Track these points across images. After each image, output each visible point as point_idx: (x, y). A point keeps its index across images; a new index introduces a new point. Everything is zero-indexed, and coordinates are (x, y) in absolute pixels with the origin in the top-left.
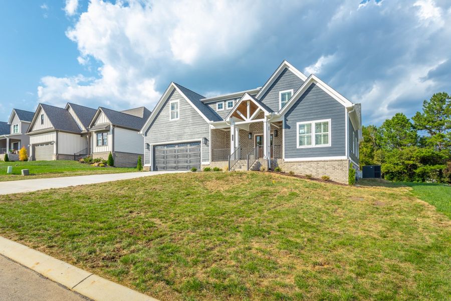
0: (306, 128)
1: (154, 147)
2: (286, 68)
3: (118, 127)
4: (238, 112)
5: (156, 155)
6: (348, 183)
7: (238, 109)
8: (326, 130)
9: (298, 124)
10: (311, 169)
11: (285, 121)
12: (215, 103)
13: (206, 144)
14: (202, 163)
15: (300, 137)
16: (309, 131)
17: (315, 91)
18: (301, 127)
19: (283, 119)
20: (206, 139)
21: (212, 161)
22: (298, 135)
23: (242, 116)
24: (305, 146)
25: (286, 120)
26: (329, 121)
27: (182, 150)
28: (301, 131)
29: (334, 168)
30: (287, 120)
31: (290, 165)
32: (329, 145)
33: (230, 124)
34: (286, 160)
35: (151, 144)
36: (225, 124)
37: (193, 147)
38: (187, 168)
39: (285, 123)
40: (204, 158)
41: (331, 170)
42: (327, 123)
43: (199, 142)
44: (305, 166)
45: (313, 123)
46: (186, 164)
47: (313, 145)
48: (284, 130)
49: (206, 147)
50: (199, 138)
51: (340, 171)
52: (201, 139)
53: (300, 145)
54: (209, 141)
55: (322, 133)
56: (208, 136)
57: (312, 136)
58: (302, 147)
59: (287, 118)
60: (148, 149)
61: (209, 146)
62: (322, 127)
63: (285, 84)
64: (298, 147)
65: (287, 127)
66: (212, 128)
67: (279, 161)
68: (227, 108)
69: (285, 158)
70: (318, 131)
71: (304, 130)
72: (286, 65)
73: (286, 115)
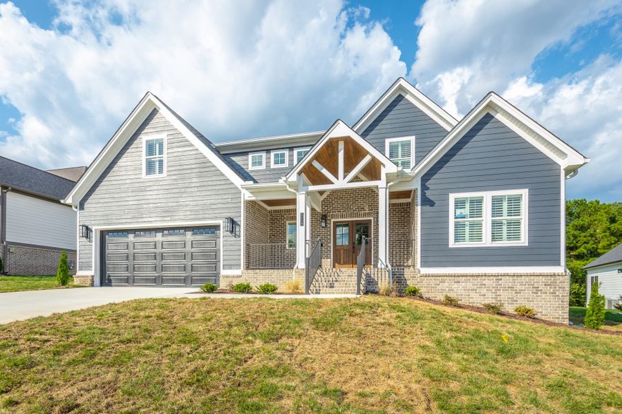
0: (468, 205)
1: (103, 234)
2: (400, 96)
3: (14, 190)
4: (316, 164)
5: (107, 251)
6: (567, 322)
7: (316, 157)
8: (515, 211)
9: (452, 197)
10: (484, 291)
11: (422, 191)
12: (246, 153)
13: (232, 232)
14: (223, 272)
15: (457, 225)
16: (476, 213)
17: (494, 131)
18: (460, 204)
19: (416, 185)
20: (233, 223)
21: (248, 268)
22: (452, 221)
23: (325, 172)
24: (467, 244)
25: (424, 188)
26: (524, 193)
27: (171, 244)
28: (459, 211)
29: (537, 290)
30: (428, 189)
31: (433, 281)
32: (524, 240)
33: (297, 190)
34: (425, 271)
35: (94, 228)
36: (284, 190)
37: (199, 237)
38: (186, 281)
39: (423, 195)
40: (227, 263)
41: (528, 293)
42: (518, 199)
43: (217, 227)
44: (470, 285)
45: (487, 196)
46: (184, 274)
47: (486, 241)
48: (419, 209)
49: (233, 239)
50: (216, 218)
51: (549, 297)
52: (220, 222)
53: (456, 240)
54: (239, 225)
55: (505, 217)
56: (238, 214)
57: (484, 223)
58: (461, 245)
59: (427, 184)
60: (87, 237)
61: (239, 236)
62: (505, 204)
63: (397, 125)
64: (452, 244)
65: (427, 202)
66: (247, 198)
67: (408, 273)
68: (273, 166)
69: (421, 267)
70: (496, 211)
71: (466, 211)
72: (401, 88)
73: (426, 178)
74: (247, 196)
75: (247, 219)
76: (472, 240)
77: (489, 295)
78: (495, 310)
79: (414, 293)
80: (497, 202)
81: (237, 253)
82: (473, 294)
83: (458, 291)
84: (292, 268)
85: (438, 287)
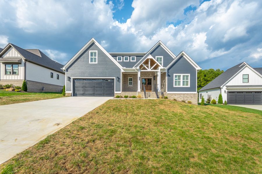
1: (74, 79)
2: (159, 45)
4: (143, 65)
5: (75, 85)
6: (197, 104)
7: (144, 63)
8: (187, 79)
9: (174, 75)
12: (116, 56)
13: (118, 81)
14: (115, 92)
15: (175, 81)
16: (179, 79)
17: (183, 60)
18: (176, 76)
19: (167, 71)
20: (118, 78)
21: (122, 91)
22: (174, 80)
23: (145, 67)
25: (168, 72)
26: (189, 75)
28: (176, 78)
29: (192, 97)
31: (170, 95)
32: (189, 86)
33: (138, 71)
34: (168, 93)
35: (72, 78)
37: (107, 82)
38: (103, 95)
39: (168, 74)
41: (190, 98)
42: (188, 76)
43: (113, 79)
44: (178, 96)
45: (182, 75)
47: (181, 86)
49: (118, 83)
50: (113, 77)
51: (194, 99)
52: (115, 78)
53: (175, 85)
54: (120, 79)
55: (185, 80)
56: (119, 76)
57: (181, 81)
58: (176, 86)
59: (169, 71)
60: (69, 81)
61: (120, 82)
62: (185, 77)
64: (174, 86)
65: (169, 76)
66: (122, 72)
67: (164, 93)
69: (168, 91)
70: (183, 79)
71: (177, 78)
72: (160, 43)
73: (168, 69)
74: (122, 71)
75: (122, 77)
76: (178, 85)
77: (182, 98)
78: (184, 101)
79: (167, 98)
80: (184, 76)
82: (179, 98)
83: (176, 97)
84: (137, 91)
85: (171, 97)
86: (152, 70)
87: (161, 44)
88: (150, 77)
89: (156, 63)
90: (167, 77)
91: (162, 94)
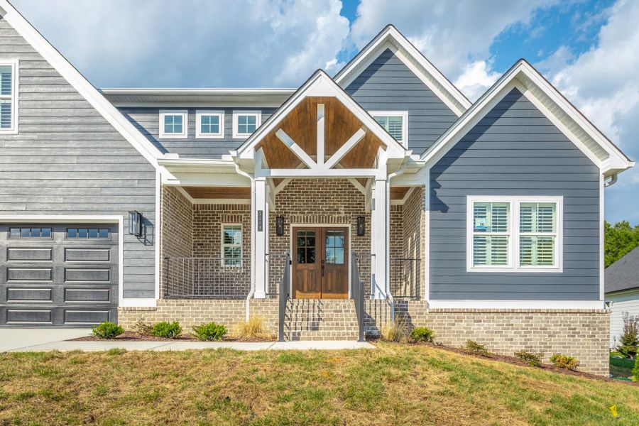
0: (489, 214)
2: (388, 51)
4: (283, 136)
6: (607, 374)
7: (284, 125)
8: (546, 225)
9: (471, 200)
10: (511, 334)
11: (432, 189)
12: (155, 110)
13: (139, 236)
14: (124, 303)
15: (476, 239)
16: (500, 224)
17: (522, 114)
18: (480, 210)
19: (424, 180)
20: (142, 222)
21: (166, 296)
22: (470, 234)
23: (296, 148)
24: (488, 268)
25: (434, 185)
26: (558, 201)
27: (26, 252)
28: (479, 221)
29: (574, 332)
30: (439, 187)
31: (446, 320)
32: (557, 266)
33: (252, 174)
36: (230, 172)
37: (77, 242)
38: (54, 318)
39: (433, 195)
40: (130, 286)
41: (564, 337)
42: (547, 210)
43: (113, 227)
44: (493, 326)
45: (515, 202)
46: (50, 304)
47: (513, 264)
48: (426, 215)
49: (142, 247)
50: (111, 211)
51: (588, 342)
52: (119, 218)
53: (476, 262)
54: (153, 226)
55: (534, 234)
56: (149, 207)
57: (510, 239)
58: (481, 269)
59: (439, 179)
61: (152, 244)
62: (534, 215)
63: (384, 93)
64: (470, 267)
65: (437, 205)
66: (165, 182)
67: (413, 308)
68: (199, 134)
69: (430, 299)
70: (525, 226)
71: (488, 221)
72: (390, 40)
73: (437, 170)
74: (165, 177)
75: (165, 216)
76: (494, 262)
77: (518, 339)
78: (528, 359)
79: (426, 337)
80: (525, 210)
81: (148, 271)
82: (497, 338)
83: (480, 332)
84: (244, 298)
85: (453, 328)
86: (334, 167)
87: (398, 46)
88: (339, 220)
89: (361, 125)
90: (427, 214)
91: (400, 311)
